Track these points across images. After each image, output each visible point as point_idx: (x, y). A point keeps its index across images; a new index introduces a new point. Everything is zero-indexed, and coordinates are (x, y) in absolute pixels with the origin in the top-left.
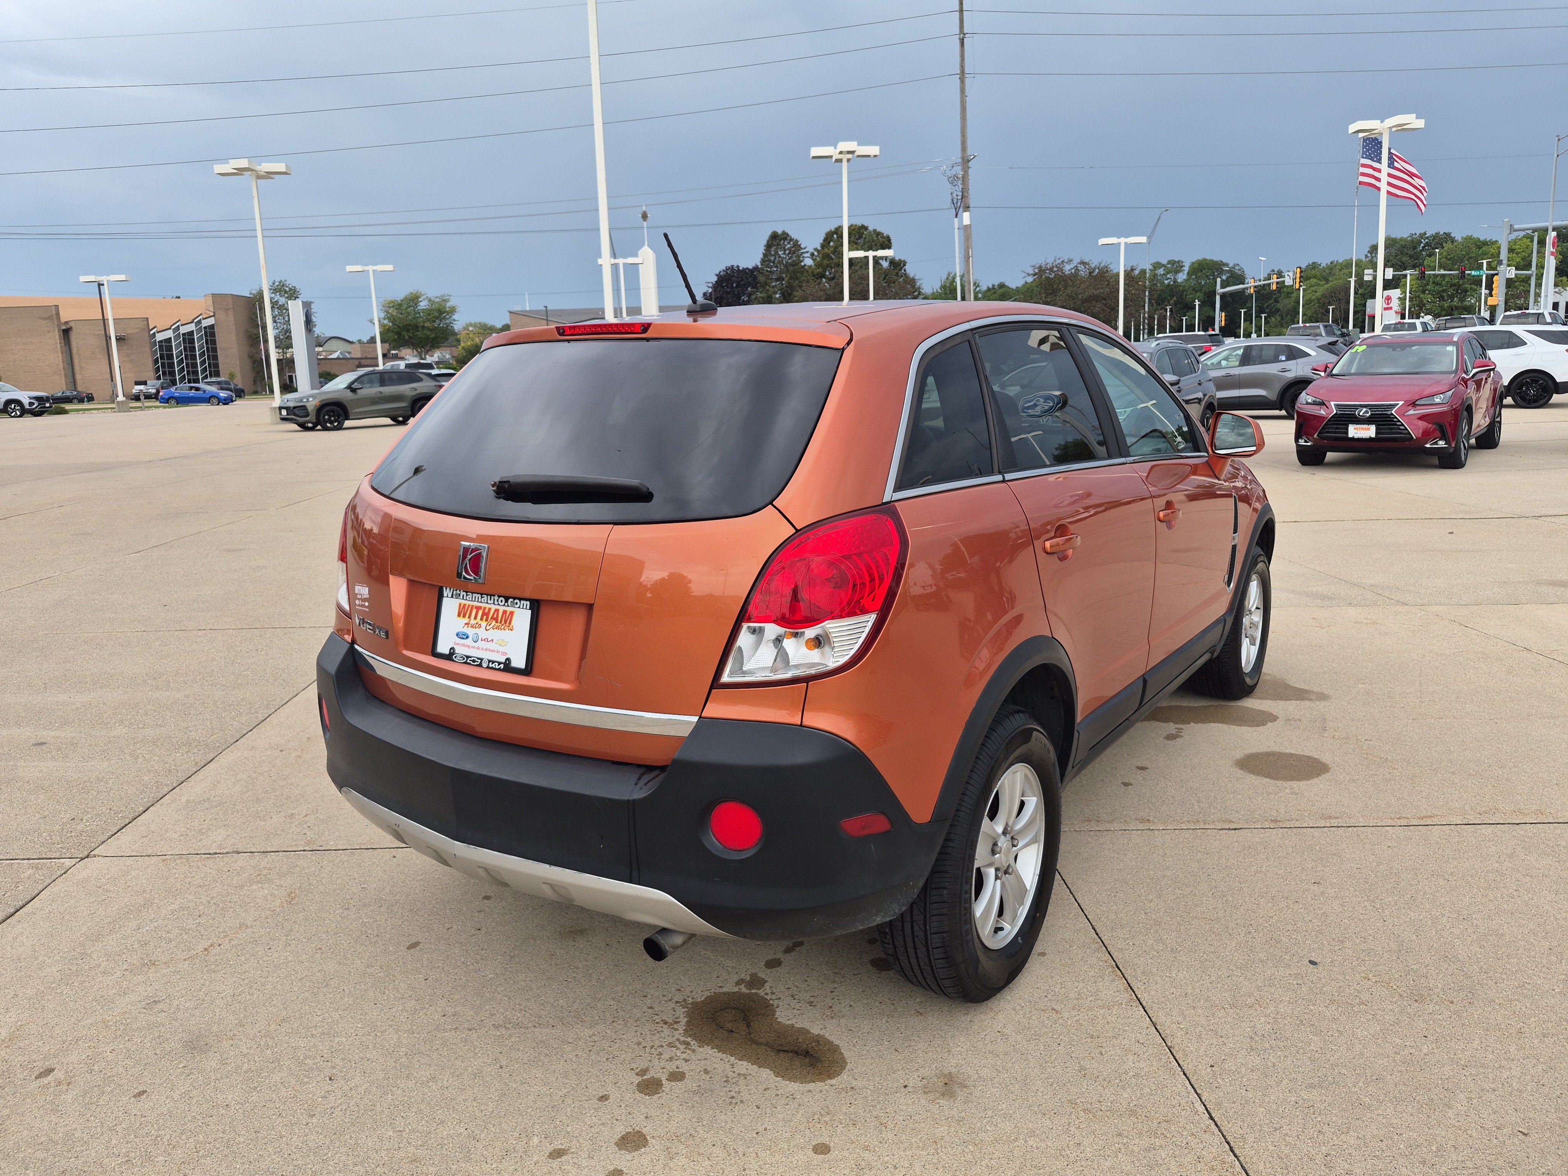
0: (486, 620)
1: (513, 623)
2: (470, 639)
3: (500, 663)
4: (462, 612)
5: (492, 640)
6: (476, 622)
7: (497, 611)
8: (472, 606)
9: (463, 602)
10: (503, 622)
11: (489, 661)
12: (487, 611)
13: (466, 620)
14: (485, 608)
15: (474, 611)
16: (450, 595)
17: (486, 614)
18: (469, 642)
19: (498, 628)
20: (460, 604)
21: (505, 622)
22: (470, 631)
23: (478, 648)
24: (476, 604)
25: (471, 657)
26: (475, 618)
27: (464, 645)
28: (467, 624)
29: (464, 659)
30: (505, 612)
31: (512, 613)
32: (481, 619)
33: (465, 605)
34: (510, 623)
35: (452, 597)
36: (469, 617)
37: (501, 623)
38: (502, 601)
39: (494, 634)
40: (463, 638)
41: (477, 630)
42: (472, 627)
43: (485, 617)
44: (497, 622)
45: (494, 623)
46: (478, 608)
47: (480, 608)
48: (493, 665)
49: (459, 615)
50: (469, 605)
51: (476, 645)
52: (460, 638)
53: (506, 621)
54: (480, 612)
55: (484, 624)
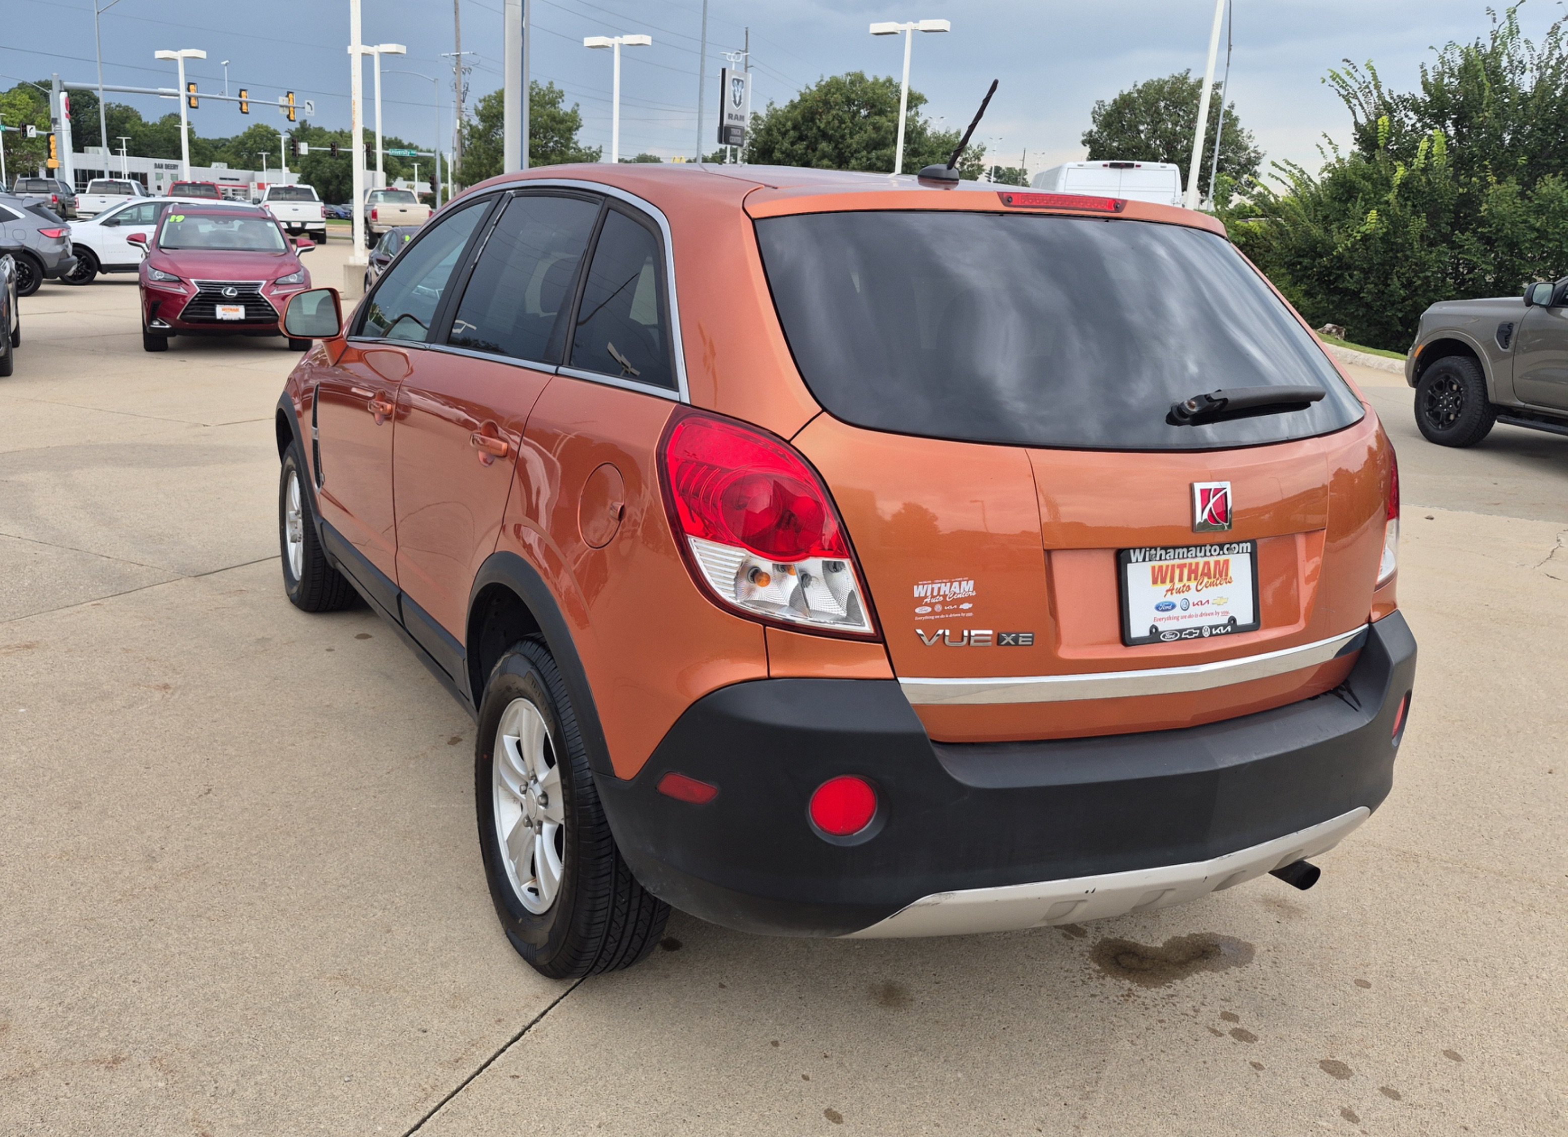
0: (1196, 579)
1: (1230, 574)
2: (1178, 608)
3: (1225, 626)
4: (1158, 577)
5: (1208, 601)
6: (1181, 585)
7: (1207, 564)
8: (1173, 566)
9: (1157, 564)
10: (1217, 576)
11: (1211, 627)
12: (1193, 567)
13: (1168, 585)
14: (1191, 564)
15: (1177, 572)
16: (1140, 559)
17: (1193, 572)
18: (1177, 612)
19: (1212, 584)
20: (1153, 568)
21: (1221, 576)
22: (1176, 598)
23: (1190, 616)
24: (1177, 562)
25: (1185, 630)
26: (1181, 580)
27: (1169, 618)
28: (1171, 590)
29: (1176, 635)
30: (1217, 563)
31: (1226, 562)
32: (1189, 579)
33: (1161, 567)
34: (1227, 575)
35: (1144, 560)
36: (1172, 580)
37: (1215, 577)
38: (1215, 550)
39: (1209, 593)
40: (1167, 610)
41: (1186, 595)
42: (1179, 592)
43: (1193, 576)
44: (1210, 578)
45: (1206, 579)
46: (1181, 567)
47: (1184, 565)
48: (1218, 631)
49: (1155, 582)
50: (1167, 566)
51: (1187, 613)
52: (1163, 610)
53: (1221, 574)
54: (1186, 572)
55: (1193, 584)
